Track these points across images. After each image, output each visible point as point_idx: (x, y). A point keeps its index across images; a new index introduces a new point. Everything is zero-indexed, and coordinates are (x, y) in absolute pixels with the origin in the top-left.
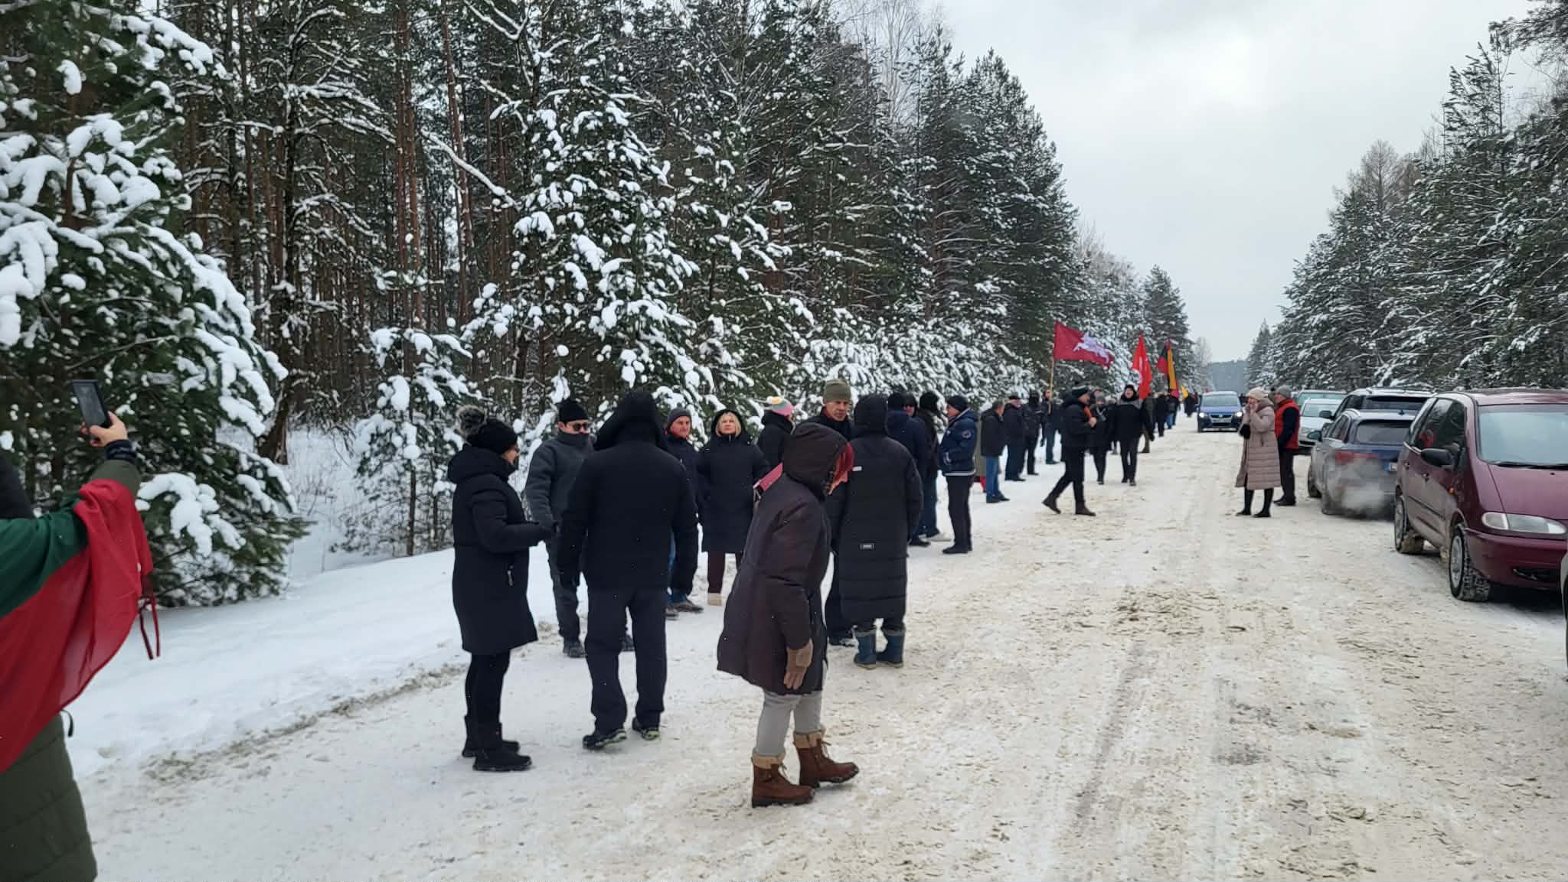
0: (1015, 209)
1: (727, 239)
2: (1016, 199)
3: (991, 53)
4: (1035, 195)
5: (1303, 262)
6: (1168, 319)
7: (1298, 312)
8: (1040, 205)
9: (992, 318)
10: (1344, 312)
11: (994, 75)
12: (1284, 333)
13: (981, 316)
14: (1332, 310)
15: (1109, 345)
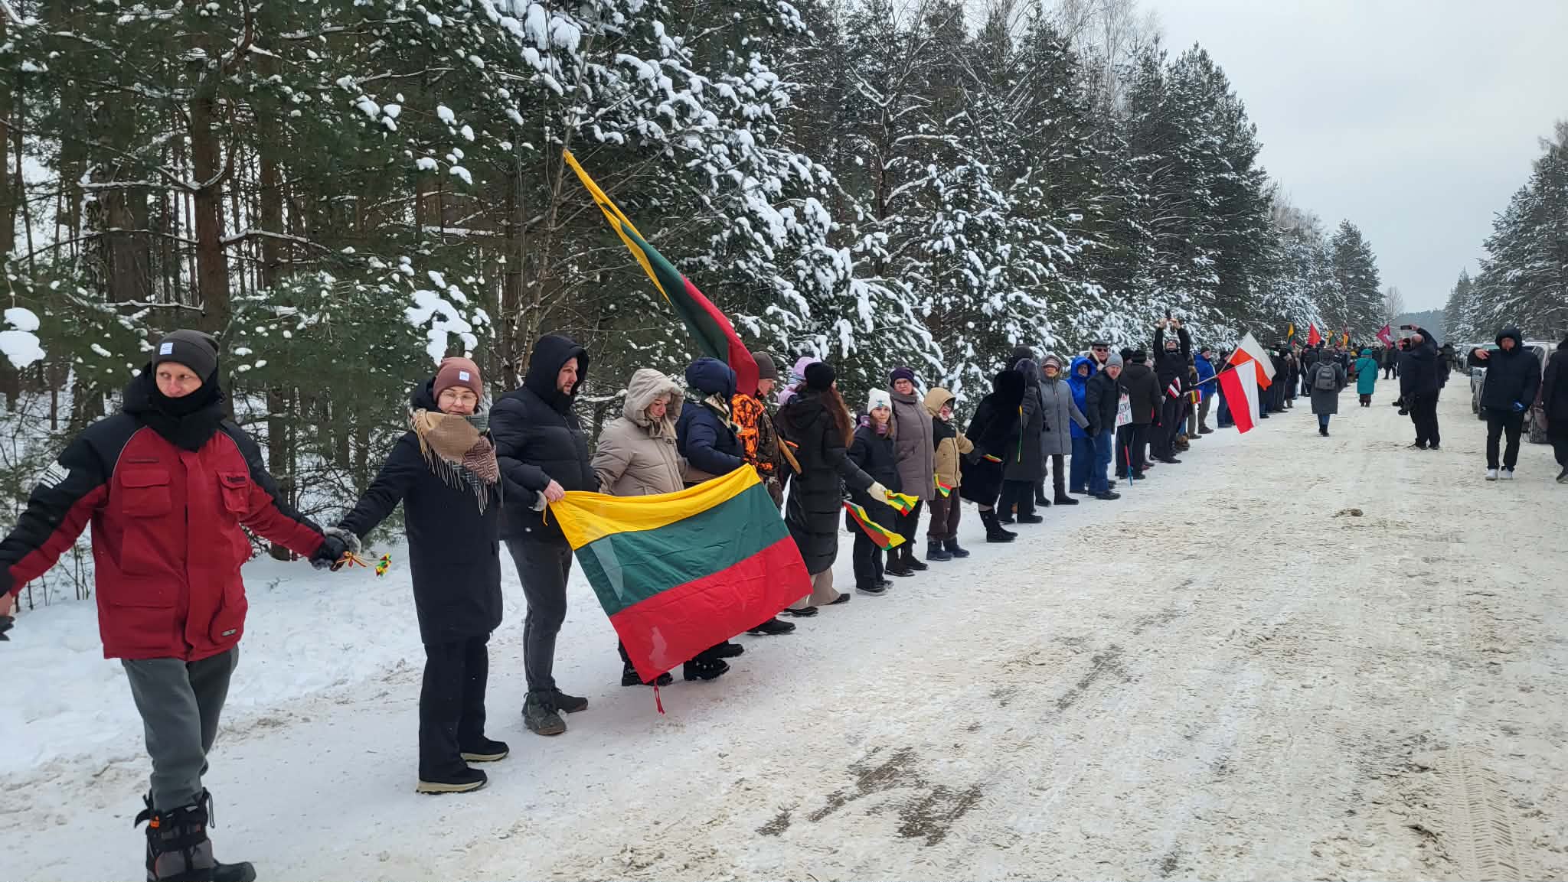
0: (1220, 187)
1: (1040, 243)
2: (1221, 178)
3: (1196, 46)
4: (1238, 174)
5: (1504, 214)
6: (1357, 273)
7: (1496, 266)
8: (1244, 182)
9: (1206, 286)
10: (1539, 268)
11: (1199, 65)
12: (1483, 285)
13: (1199, 285)
14: (1528, 266)
15: (1300, 302)
